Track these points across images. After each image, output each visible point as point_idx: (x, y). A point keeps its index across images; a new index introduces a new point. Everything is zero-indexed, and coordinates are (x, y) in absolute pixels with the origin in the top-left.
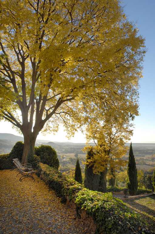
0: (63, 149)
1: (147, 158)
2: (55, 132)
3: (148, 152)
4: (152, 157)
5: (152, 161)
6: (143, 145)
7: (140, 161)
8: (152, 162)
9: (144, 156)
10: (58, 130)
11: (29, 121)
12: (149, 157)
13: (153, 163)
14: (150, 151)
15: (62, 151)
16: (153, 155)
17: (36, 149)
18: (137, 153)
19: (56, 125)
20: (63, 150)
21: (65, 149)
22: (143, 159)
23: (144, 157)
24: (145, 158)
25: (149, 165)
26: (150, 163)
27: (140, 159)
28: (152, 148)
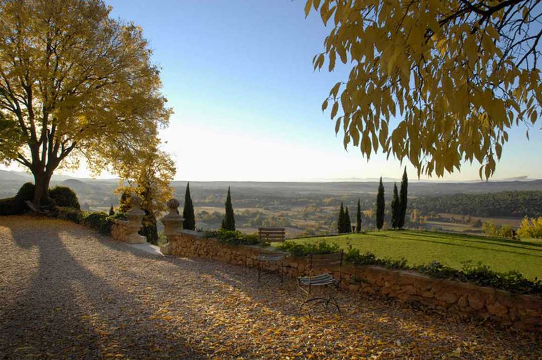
0: (105, 195)
1: (296, 213)
2: (75, 169)
3: (299, 200)
4: (305, 211)
5: (305, 219)
6: (290, 187)
7: (280, 219)
8: (304, 221)
9: (289, 209)
10: (79, 167)
11: (41, 159)
12: (300, 210)
13: (306, 223)
14: (301, 200)
15: (103, 200)
16: (308, 207)
17: (50, 190)
18: (276, 203)
19: (76, 161)
20: (106, 199)
21: (108, 196)
22: (287, 215)
23: (288, 212)
24: (290, 214)
25: (296, 227)
26: (299, 223)
27: (280, 216)
28: (310, 192)
